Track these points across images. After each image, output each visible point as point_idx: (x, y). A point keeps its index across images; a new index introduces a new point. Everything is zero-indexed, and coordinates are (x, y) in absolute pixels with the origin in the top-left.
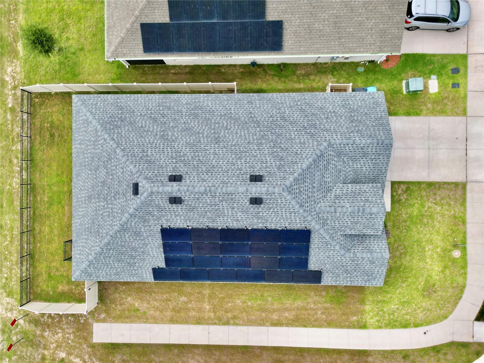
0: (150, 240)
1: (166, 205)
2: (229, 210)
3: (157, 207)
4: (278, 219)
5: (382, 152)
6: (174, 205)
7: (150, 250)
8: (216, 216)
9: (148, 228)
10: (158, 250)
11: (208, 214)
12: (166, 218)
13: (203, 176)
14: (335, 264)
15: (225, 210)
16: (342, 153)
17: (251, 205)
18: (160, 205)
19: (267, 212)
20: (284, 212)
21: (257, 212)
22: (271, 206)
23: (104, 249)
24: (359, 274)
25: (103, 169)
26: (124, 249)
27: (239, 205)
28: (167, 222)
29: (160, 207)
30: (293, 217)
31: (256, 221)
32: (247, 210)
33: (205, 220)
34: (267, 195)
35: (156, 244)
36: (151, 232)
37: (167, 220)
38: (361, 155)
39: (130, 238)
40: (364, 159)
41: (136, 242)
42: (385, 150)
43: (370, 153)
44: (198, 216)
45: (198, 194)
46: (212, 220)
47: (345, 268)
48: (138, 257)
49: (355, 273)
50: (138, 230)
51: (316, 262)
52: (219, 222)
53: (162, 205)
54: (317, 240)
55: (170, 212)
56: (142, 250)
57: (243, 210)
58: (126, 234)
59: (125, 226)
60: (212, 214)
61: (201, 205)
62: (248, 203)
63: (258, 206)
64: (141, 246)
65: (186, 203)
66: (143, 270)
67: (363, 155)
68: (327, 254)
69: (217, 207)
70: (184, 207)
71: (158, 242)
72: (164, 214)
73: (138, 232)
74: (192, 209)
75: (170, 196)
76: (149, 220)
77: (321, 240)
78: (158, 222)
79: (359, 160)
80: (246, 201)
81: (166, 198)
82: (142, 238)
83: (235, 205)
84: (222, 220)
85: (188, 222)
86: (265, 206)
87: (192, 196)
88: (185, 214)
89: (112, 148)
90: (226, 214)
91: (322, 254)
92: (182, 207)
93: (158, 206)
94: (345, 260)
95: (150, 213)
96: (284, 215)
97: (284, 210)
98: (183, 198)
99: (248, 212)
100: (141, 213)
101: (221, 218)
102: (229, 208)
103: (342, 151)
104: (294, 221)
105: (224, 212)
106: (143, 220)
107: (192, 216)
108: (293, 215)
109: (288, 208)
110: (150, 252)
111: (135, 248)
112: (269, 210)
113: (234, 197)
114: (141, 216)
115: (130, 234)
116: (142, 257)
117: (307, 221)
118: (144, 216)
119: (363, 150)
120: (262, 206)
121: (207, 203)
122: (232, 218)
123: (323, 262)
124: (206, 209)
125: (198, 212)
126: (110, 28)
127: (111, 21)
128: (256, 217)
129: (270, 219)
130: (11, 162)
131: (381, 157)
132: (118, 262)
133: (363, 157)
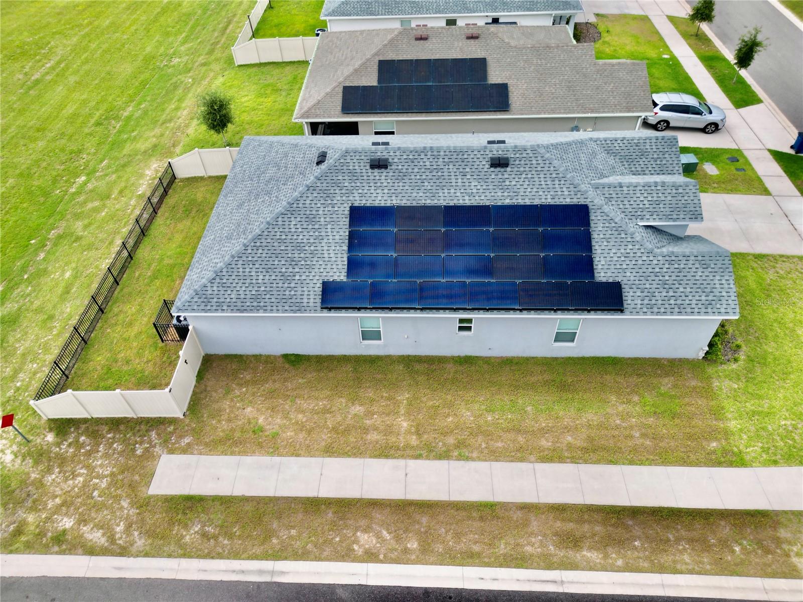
0: (329, 230)
1: (364, 171)
2: (458, 177)
3: (350, 174)
4: (535, 190)
5: (666, 150)
6: (376, 170)
7: (326, 248)
8: (438, 188)
9: (330, 209)
10: (338, 248)
11: (426, 184)
12: (360, 191)
14: (641, 271)
15: (453, 177)
16: (611, 151)
17: (492, 169)
18: (355, 171)
19: (517, 179)
20: (542, 179)
21: (501, 180)
22: (522, 169)
23: (249, 248)
24: (689, 290)
25: (272, 169)
26: (283, 248)
27: (473, 170)
28: (361, 198)
29: (355, 174)
30: (557, 186)
31: (500, 194)
32: (486, 177)
33: (421, 194)
34: (514, 153)
35: (337, 237)
36: (334, 216)
37: (362, 195)
38: (637, 153)
39: (298, 226)
40: (644, 159)
41: (305, 233)
42: (670, 147)
43: (649, 150)
44: (411, 188)
45: (414, 153)
46: (431, 195)
47: (661, 278)
48: (303, 263)
49: (681, 289)
50: (314, 212)
51: (606, 267)
52: (442, 198)
53: (359, 171)
54: (602, 225)
55: (368, 181)
56: (312, 248)
57: (479, 177)
58: (292, 219)
59: (295, 205)
60: (432, 184)
61: (416, 170)
62: (487, 166)
63: (502, 170)
64: (312, 241)
65: (393, 167)
66: (305, 289)
67: (640, 154)
68: (622, 251)
69: (440, 174)
70: (391, 174)
71: (342, 233)
72: (358, 184)
73: (312, 216)
74: (402, 176)
75: (372, 157)
76: (334, 195)
77: (607, 225)
78: (347, 199)
79: (636, 160)
80: (484, 163)
81: (366, 159)
82: (317, 227)
83: (468, 170)
84: (446, 194)
85: (394, 198)
86: (512, 170)
87: (405, 157)
88: (391, 184)
90: (454, 184)
91: (614, 251)
92: (387, 174)
93: (352, 173)
94: (655, 262)
95: (337, 184)
96: (543, 183)
97: (542, 176)
98: (390, 160)
99: (487, 180)
100: (325, 184)
101: (446, 191)
102: (457, 174)
103: (610, 148)
104: (560, 193)
105: (450, 181)
106: (325, 195)
107: (401, 188)
108: (557, 182)
109: (549, 172)
110: (325, 252)
111: (302, 245)
112: (520, 176)
113: (466, 156)
114: (323, 189)
115: (299, 219)
116: (308, 263)
117: (579, 193)
118: (327, 188)
119: (640, 148)
120: (509, 169)
121: (425, 167)
122: (462, 191)
123: (618, 267)
124: (424, 177)
125: (411, 181)
128: (500, 187)
129: (522, 190)
131: (666, 156)
132: (264, 274)
133: (642, 157)
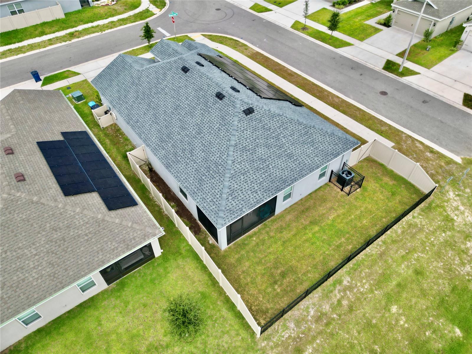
13: (206, 88)
25: (258, 153)
89: (235, 150)
126: (128, 245)
127: (120, 249)
130: (351, 309)
